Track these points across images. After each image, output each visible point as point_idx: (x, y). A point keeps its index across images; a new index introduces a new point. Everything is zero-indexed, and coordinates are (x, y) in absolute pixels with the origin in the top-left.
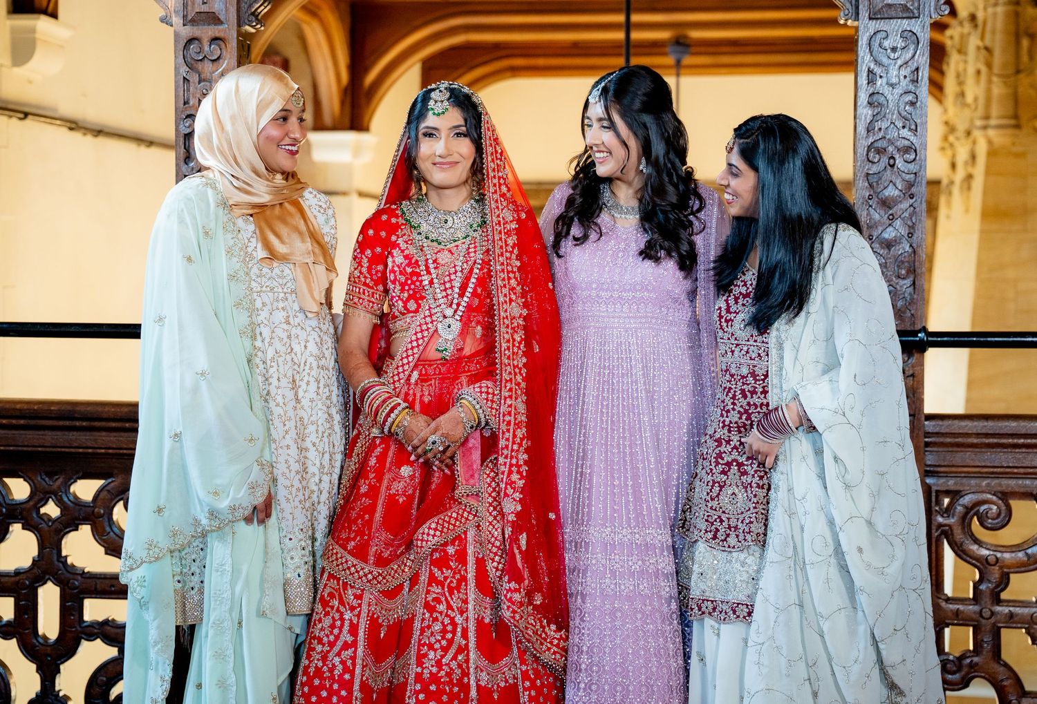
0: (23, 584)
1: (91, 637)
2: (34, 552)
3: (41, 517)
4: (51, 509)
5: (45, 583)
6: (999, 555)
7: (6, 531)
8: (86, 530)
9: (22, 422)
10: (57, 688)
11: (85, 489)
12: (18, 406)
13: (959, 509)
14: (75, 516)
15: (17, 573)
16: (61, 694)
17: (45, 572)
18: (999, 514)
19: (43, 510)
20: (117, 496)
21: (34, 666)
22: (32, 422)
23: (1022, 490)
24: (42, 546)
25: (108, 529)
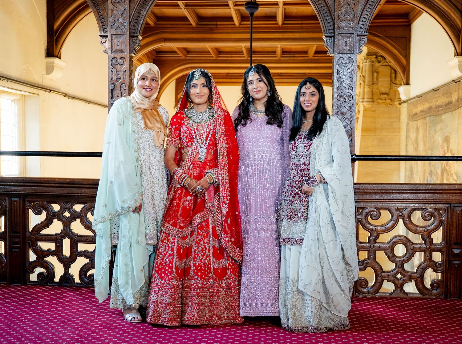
0: (58, 238)
1: (80, 256)
2: (62, 228)
3: (64, 216)
4: (67, 214)
5: (65, 238)
6: (376, 228)
7: (52, 222)
8: (78, 221)
9: (57, 185)
10: (70, 272)
11: (78, 208)
12: (56, 180)
13: (364, 213)
14: (75, 216)
15: (56, 235)
16: (71, 274)
17: (65, 235)
18: (377, 215)
19: (64, 214)
20: (88, 210)
21: (62, 265)
22: (61, 185)
23: (384, 207)
24: (64, 226)
25: (86, 221)
